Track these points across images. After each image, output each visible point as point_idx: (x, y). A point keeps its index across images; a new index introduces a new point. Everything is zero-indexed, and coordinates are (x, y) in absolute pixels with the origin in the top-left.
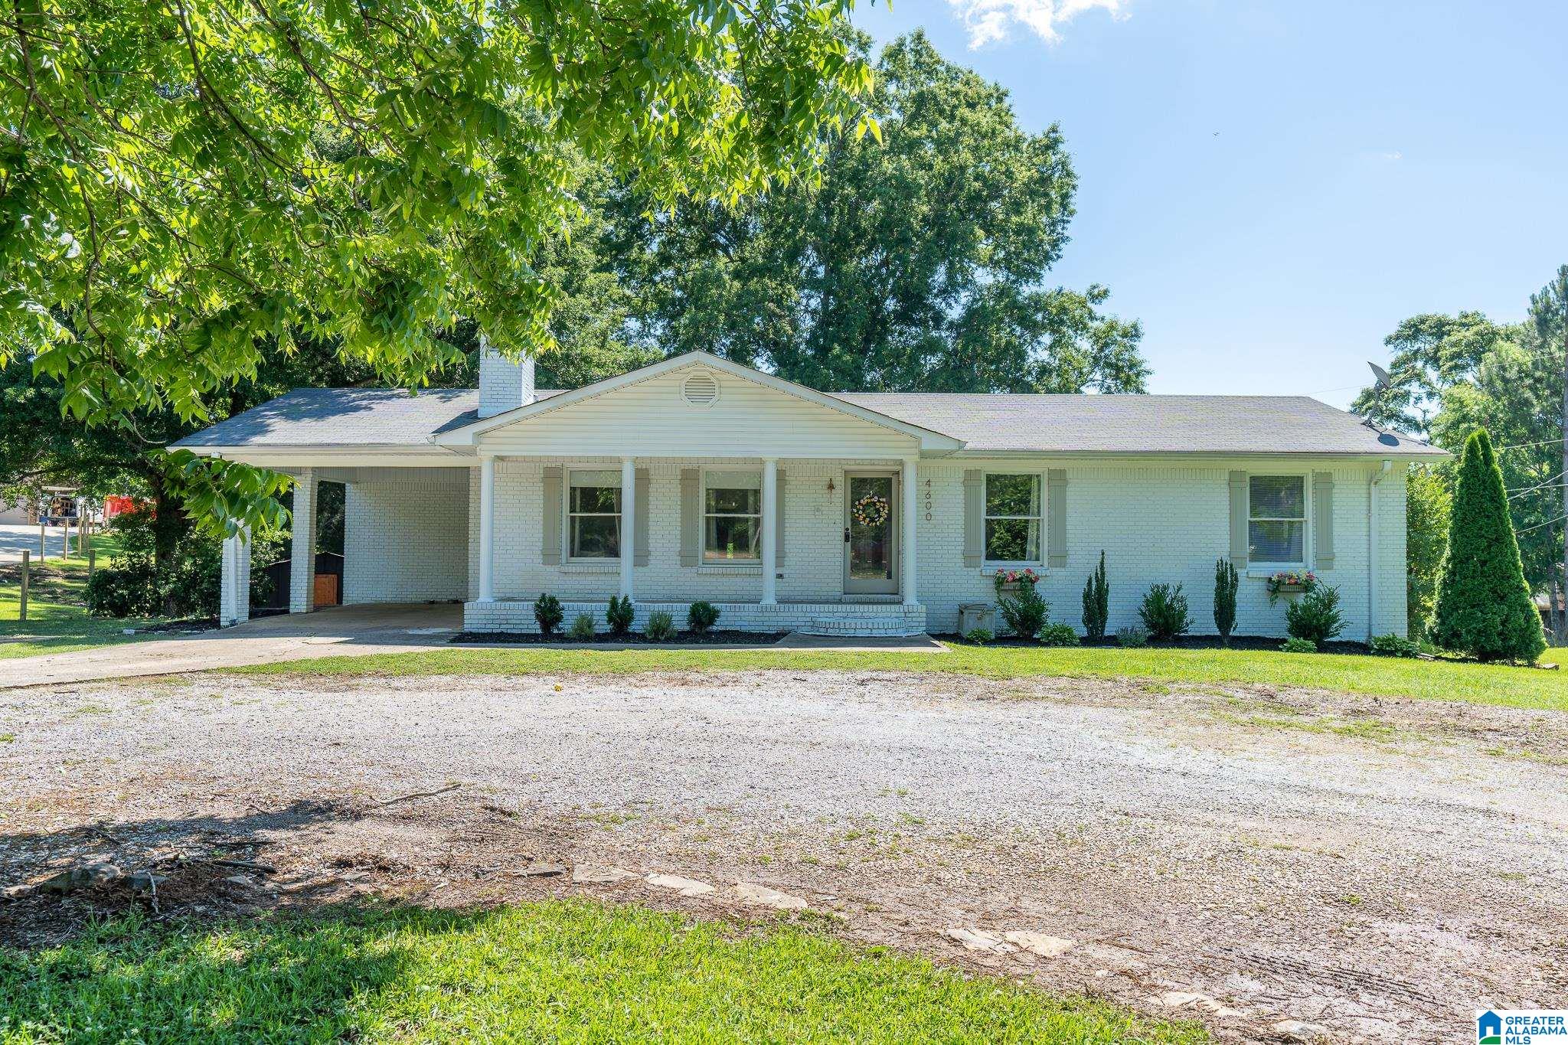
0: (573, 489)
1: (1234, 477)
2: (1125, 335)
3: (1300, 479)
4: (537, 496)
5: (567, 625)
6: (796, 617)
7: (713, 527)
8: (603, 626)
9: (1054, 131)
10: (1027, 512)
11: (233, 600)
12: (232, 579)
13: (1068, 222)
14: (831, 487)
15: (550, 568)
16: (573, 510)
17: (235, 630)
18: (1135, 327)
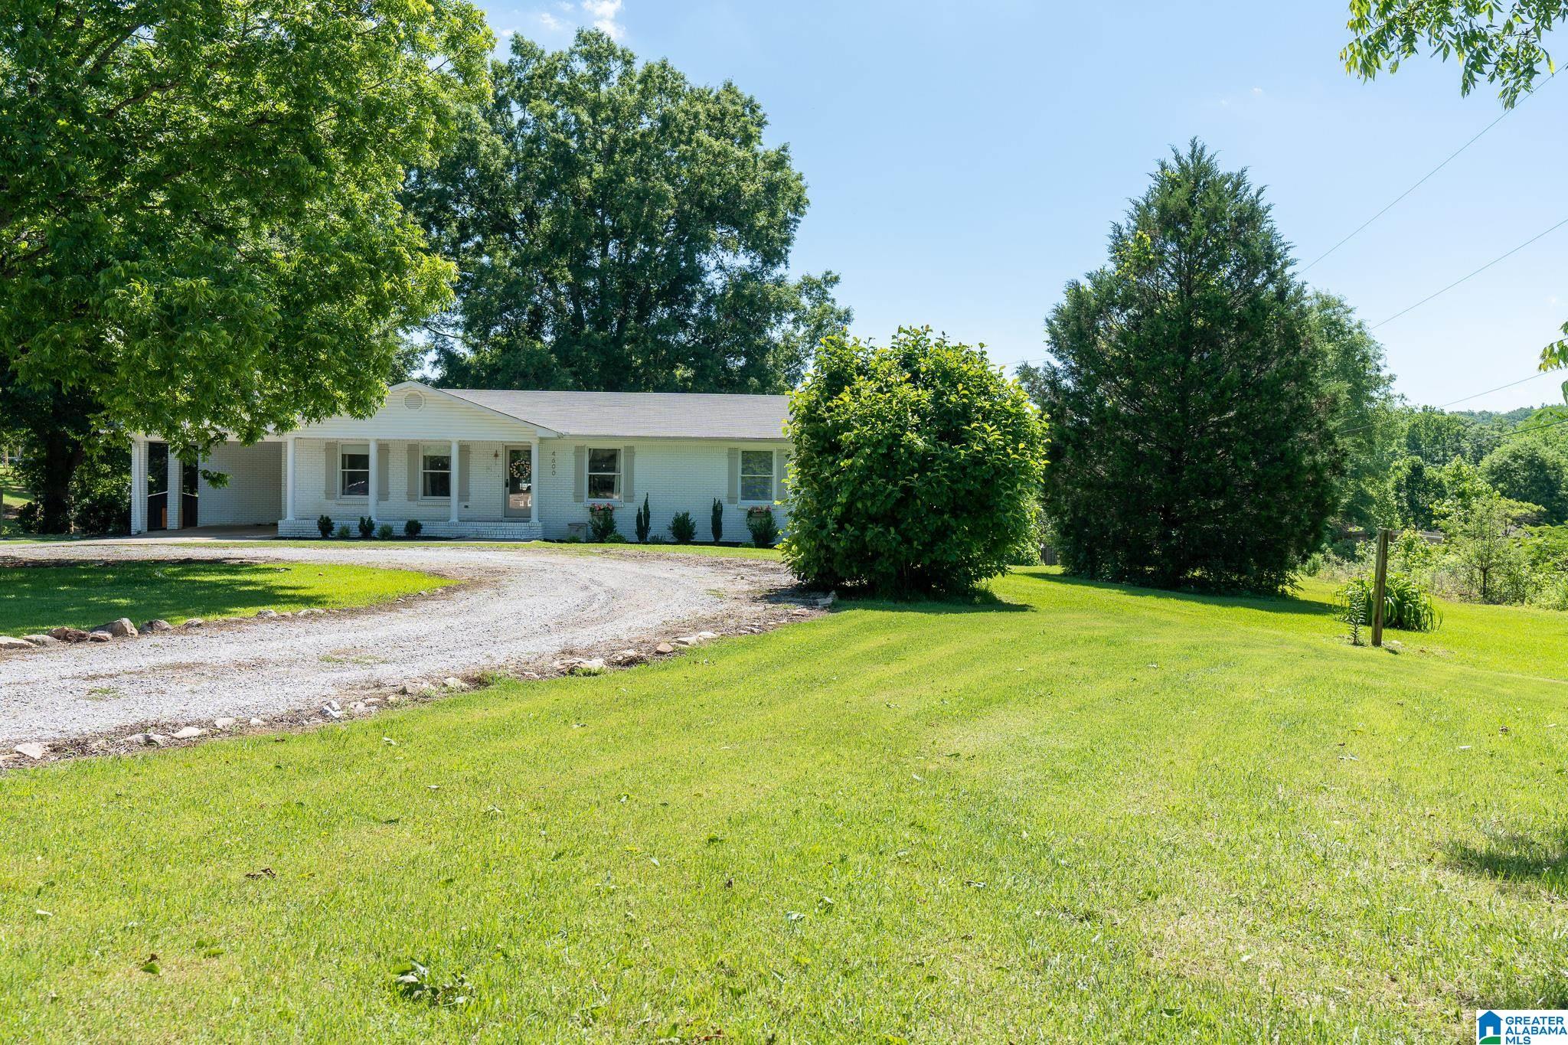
0: (344, 456)
1: (732, 452)
2: (839, 319)
3: (771, 453)
4: (322, 458)
5: (336, 531)
6: (468, 528)
7: (428, 477)
8: (356, 531)
9: (784, 149)
10: (613, 469)
11: (139, 517)
12: (138, 507)
13: (799, 221)
14: (496, 455)
15: (329, 502)
16: (343, 468)
17: (139, 535)
18: (847, 312)
